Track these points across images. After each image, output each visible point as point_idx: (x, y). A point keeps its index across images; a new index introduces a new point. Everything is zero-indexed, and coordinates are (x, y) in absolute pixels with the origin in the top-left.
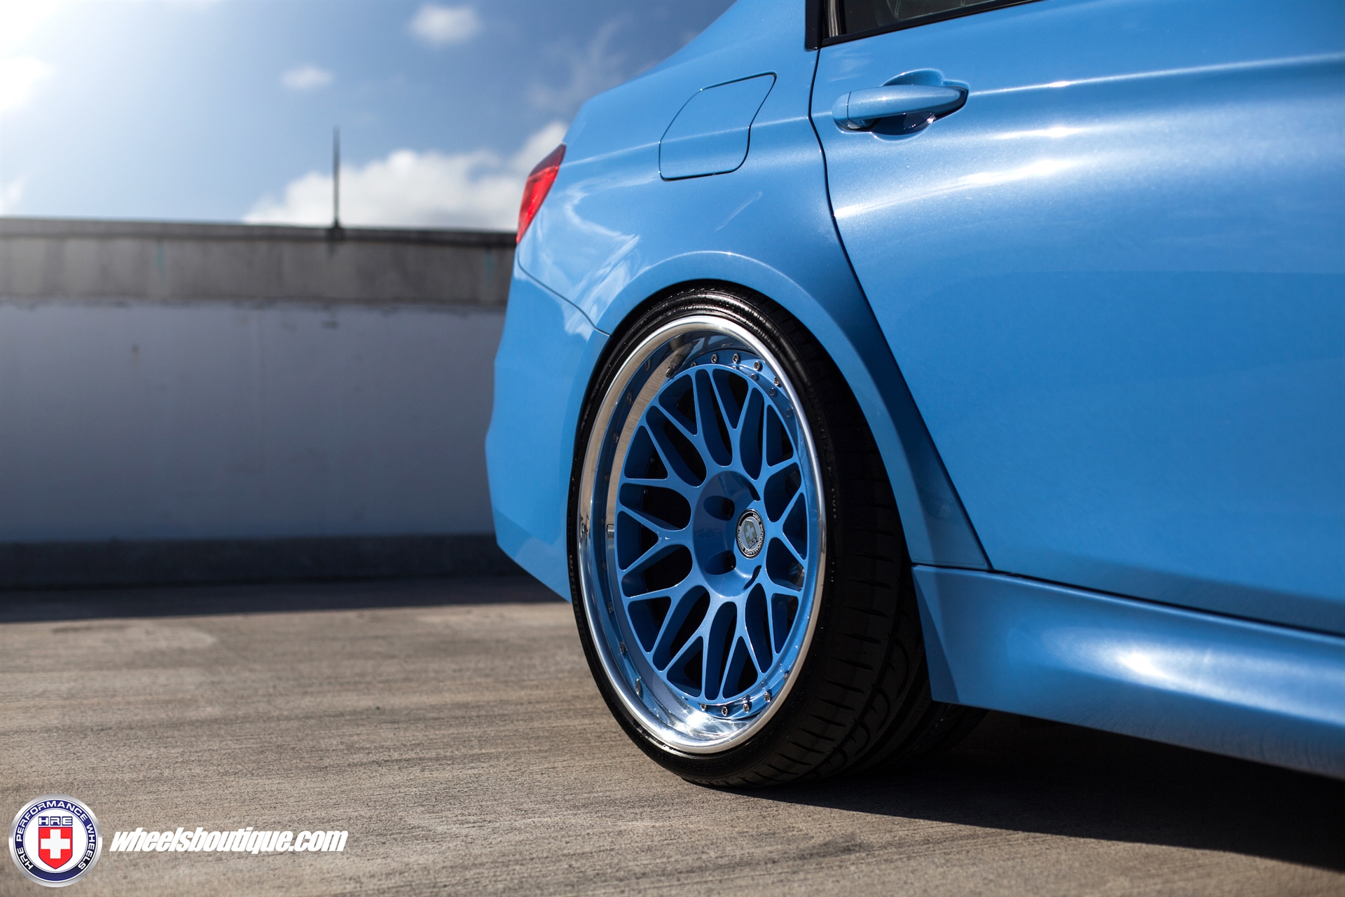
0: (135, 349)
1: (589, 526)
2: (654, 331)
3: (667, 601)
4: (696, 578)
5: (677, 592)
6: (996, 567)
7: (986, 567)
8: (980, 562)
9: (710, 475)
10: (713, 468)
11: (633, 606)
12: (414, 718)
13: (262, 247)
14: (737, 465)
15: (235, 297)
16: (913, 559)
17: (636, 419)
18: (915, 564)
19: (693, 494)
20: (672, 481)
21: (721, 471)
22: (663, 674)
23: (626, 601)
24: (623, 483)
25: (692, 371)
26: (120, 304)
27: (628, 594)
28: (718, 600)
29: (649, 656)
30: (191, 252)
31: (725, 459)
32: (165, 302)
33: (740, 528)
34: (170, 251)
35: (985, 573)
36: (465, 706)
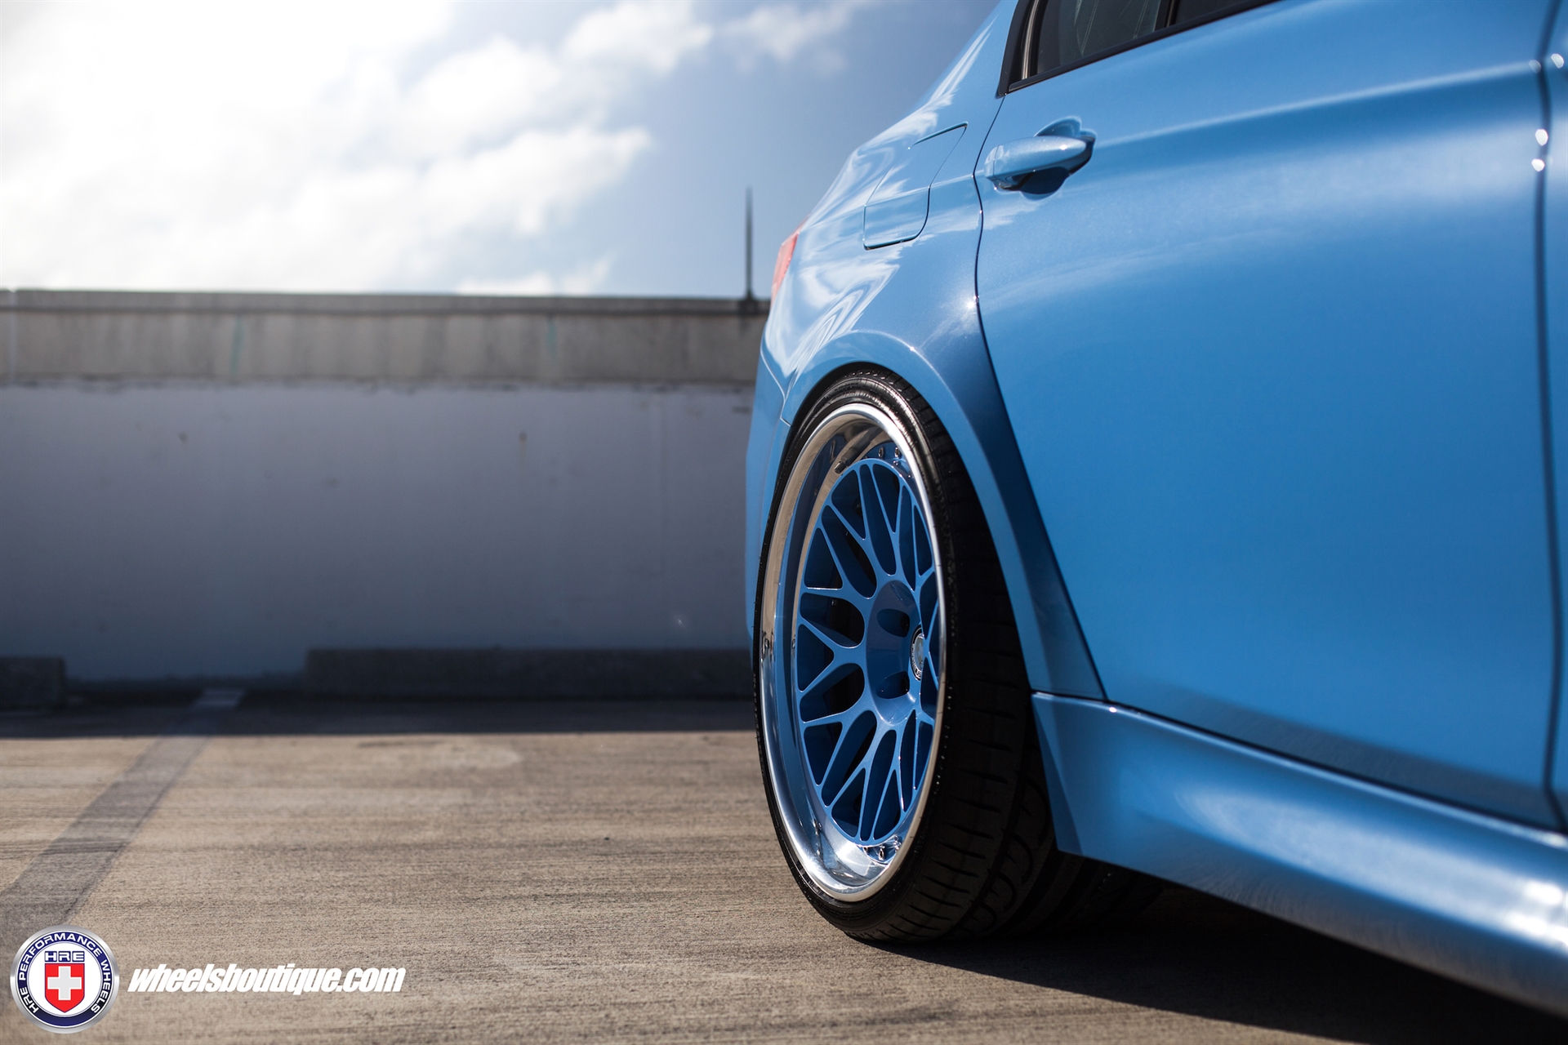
0: (523, 437)
1: (774, 640)
2: (821, 421)
3: (838, 727)
4: (867, 702)
5: (847, 718)
6: (1111, 698)
7: (1100, 696)
8: (1094, 690)
9: (880, 584)
10: (883, 578)
11: (808, 730)
12: (636, 851)
13: (665, 323)
14: (900, 575)
15: (634, 380)
16: (1033, 686)
17: (815, 522)
18: (1035, 692)
19: (865, 605)
20: (846, 591)
21: (888, 580)
22: (828, 809)
23: (804, 725)
24: (804, 592)
25: (856, 466)
26: (507, 388)
27: (805, 719)
28: (884, 725)
29: (818, 788)
30: (585, 328)
31: (890, 568)
32: (556, 385)
33: (914, 646)
34: (562, 328)
35: (1101, 703)
36: (702, 840)
